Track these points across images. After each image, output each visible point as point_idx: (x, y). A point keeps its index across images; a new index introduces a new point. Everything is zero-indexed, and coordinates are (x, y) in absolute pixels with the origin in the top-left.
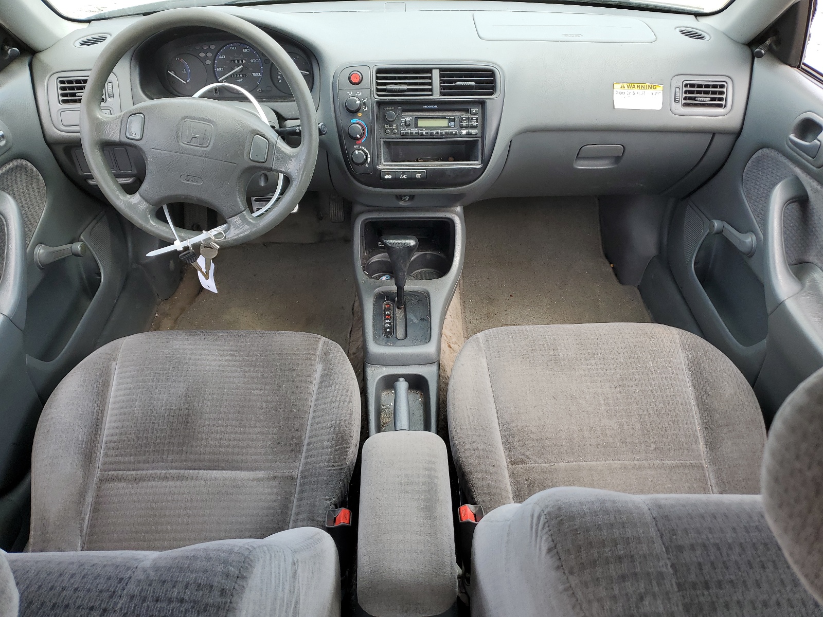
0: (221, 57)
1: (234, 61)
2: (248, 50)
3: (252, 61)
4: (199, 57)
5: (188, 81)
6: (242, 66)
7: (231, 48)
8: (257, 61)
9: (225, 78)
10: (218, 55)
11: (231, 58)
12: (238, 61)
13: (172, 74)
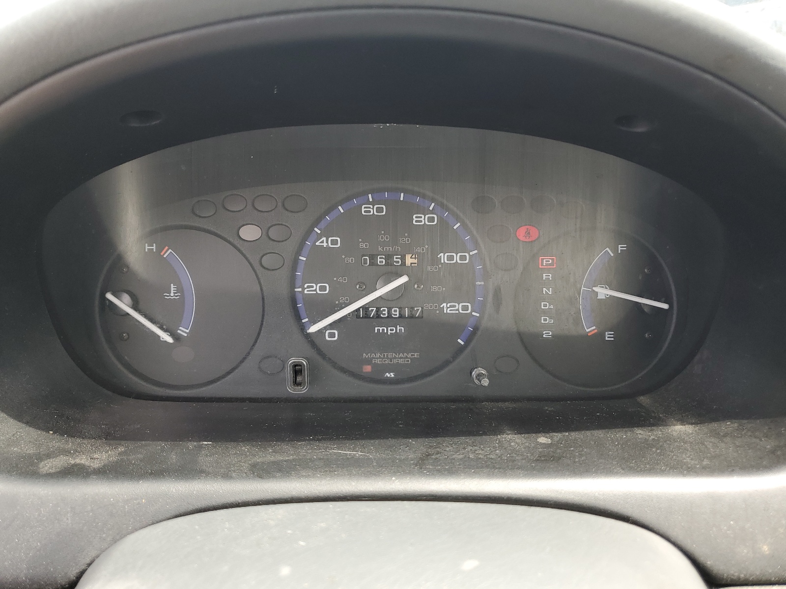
0: (323, 242)
1: (373, 257)
2: (431, 220)
3: (443, 257)
4: (237, 242)
5: (183, 331)
6: (404, 279)
7: (369, 210)
8: (463, 258)
9: (335, 322)
10: (313, 237)
11: (363, 245)
12: (389, 257)
13: (123, 304)
